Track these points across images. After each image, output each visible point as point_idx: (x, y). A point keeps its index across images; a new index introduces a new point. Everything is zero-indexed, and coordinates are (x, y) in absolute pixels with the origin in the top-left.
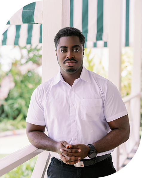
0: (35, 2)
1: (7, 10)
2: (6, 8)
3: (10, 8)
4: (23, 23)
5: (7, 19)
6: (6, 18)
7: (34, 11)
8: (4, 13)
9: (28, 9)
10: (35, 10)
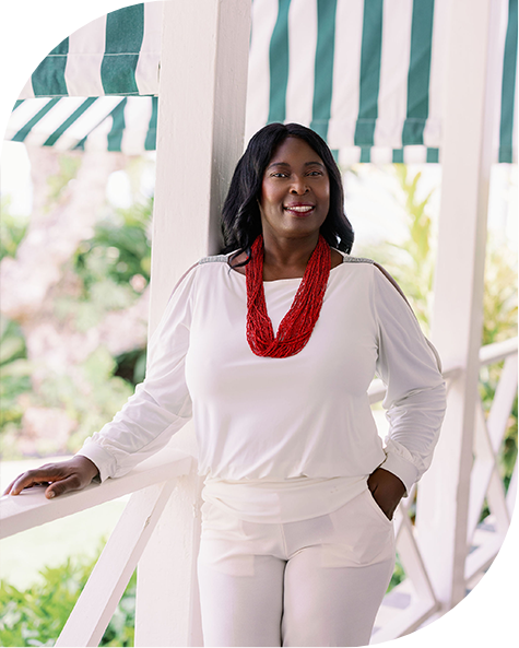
0: (143, 28)
1: (60, 53)
2: (58, 46)
3: (67, 47)
4: (106, 93)
5: (59, 78)
6: (55, 76)
7: (137, 57)
8: (52, 60)
9: (121, 49)
10: (142, 54)
